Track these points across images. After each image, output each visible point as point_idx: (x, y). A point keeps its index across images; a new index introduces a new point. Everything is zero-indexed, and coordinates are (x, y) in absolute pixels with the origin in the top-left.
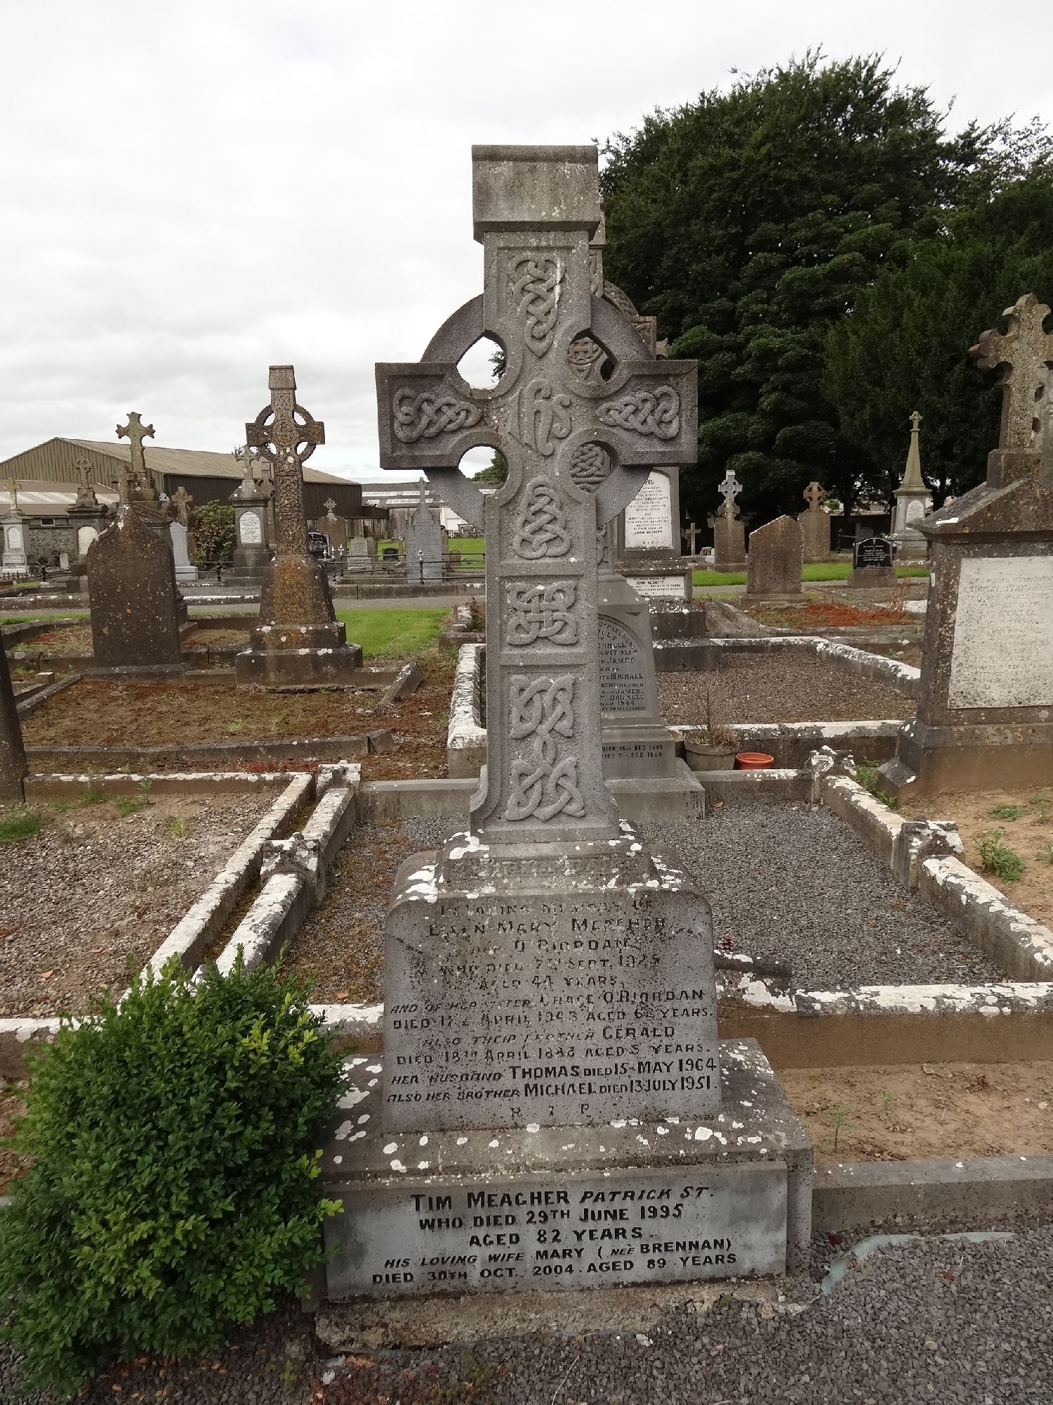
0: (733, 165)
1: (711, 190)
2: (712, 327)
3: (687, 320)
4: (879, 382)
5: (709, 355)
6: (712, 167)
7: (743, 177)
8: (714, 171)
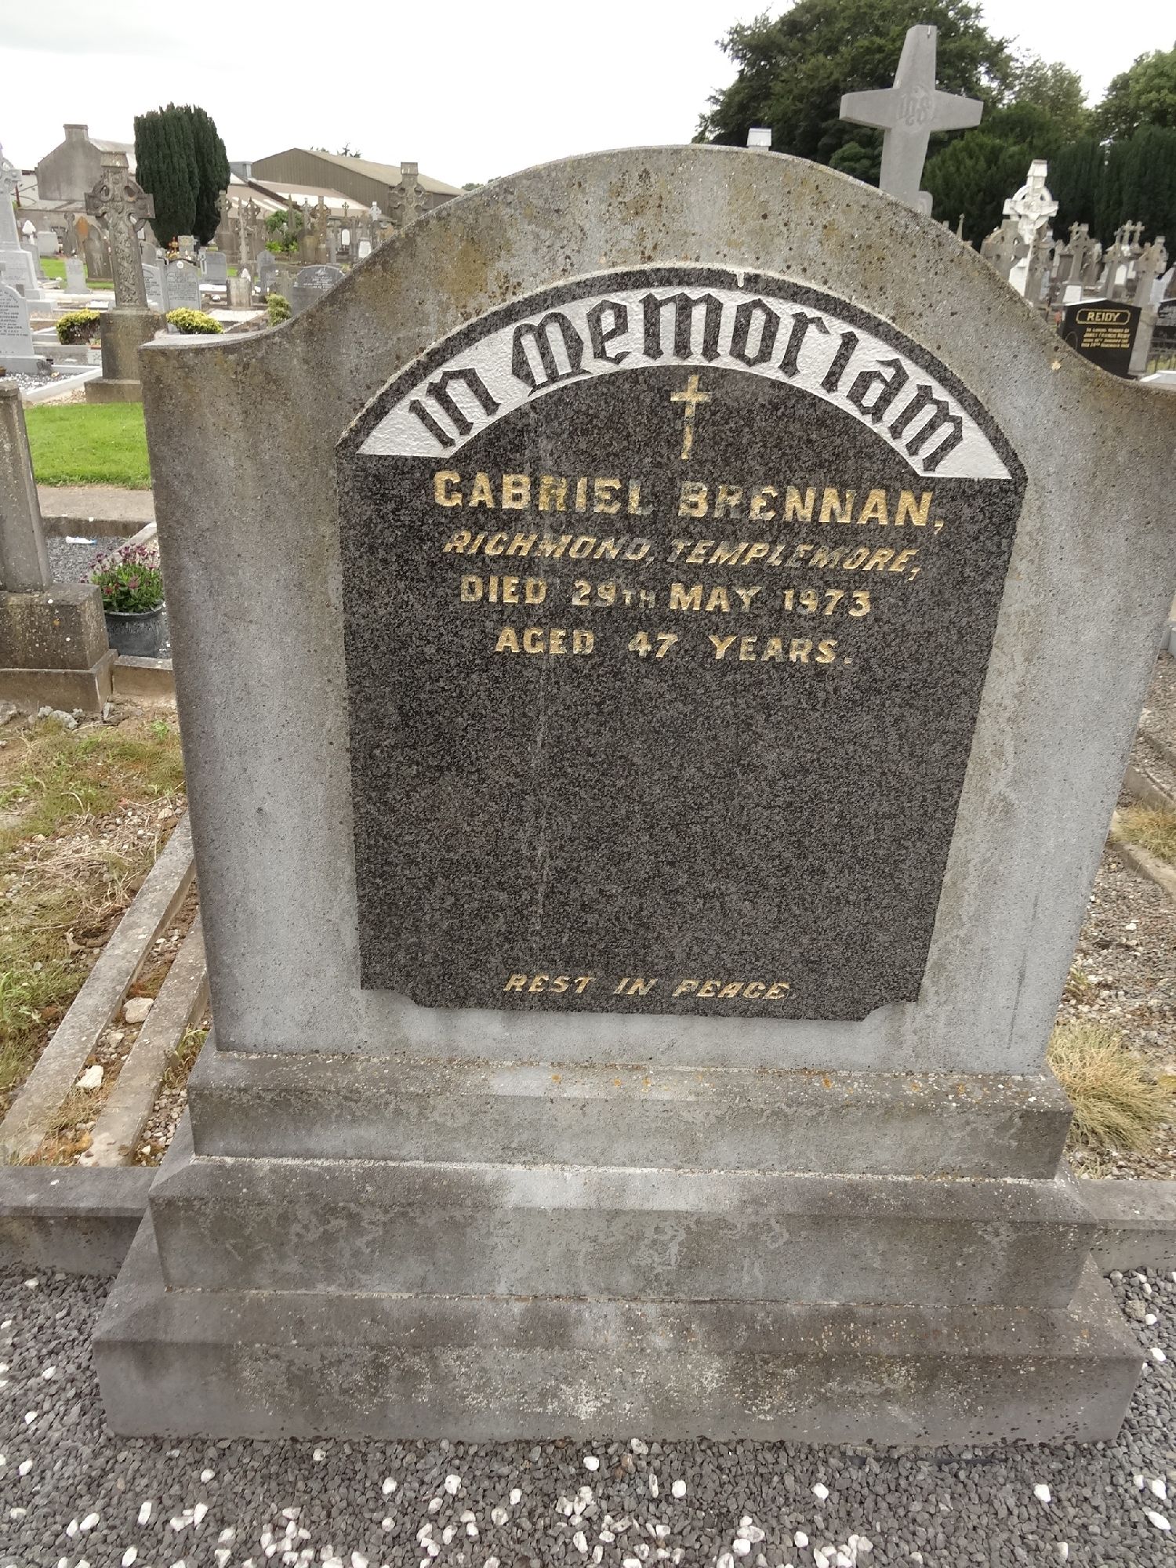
0: (880, 49)
1: (866, 63)
2: (862, 145)
3: (846, 137)
4: (947, 195)
5: (858, 160)
6: (868, 48)
7: (885, 58)
8: (868, 51)
